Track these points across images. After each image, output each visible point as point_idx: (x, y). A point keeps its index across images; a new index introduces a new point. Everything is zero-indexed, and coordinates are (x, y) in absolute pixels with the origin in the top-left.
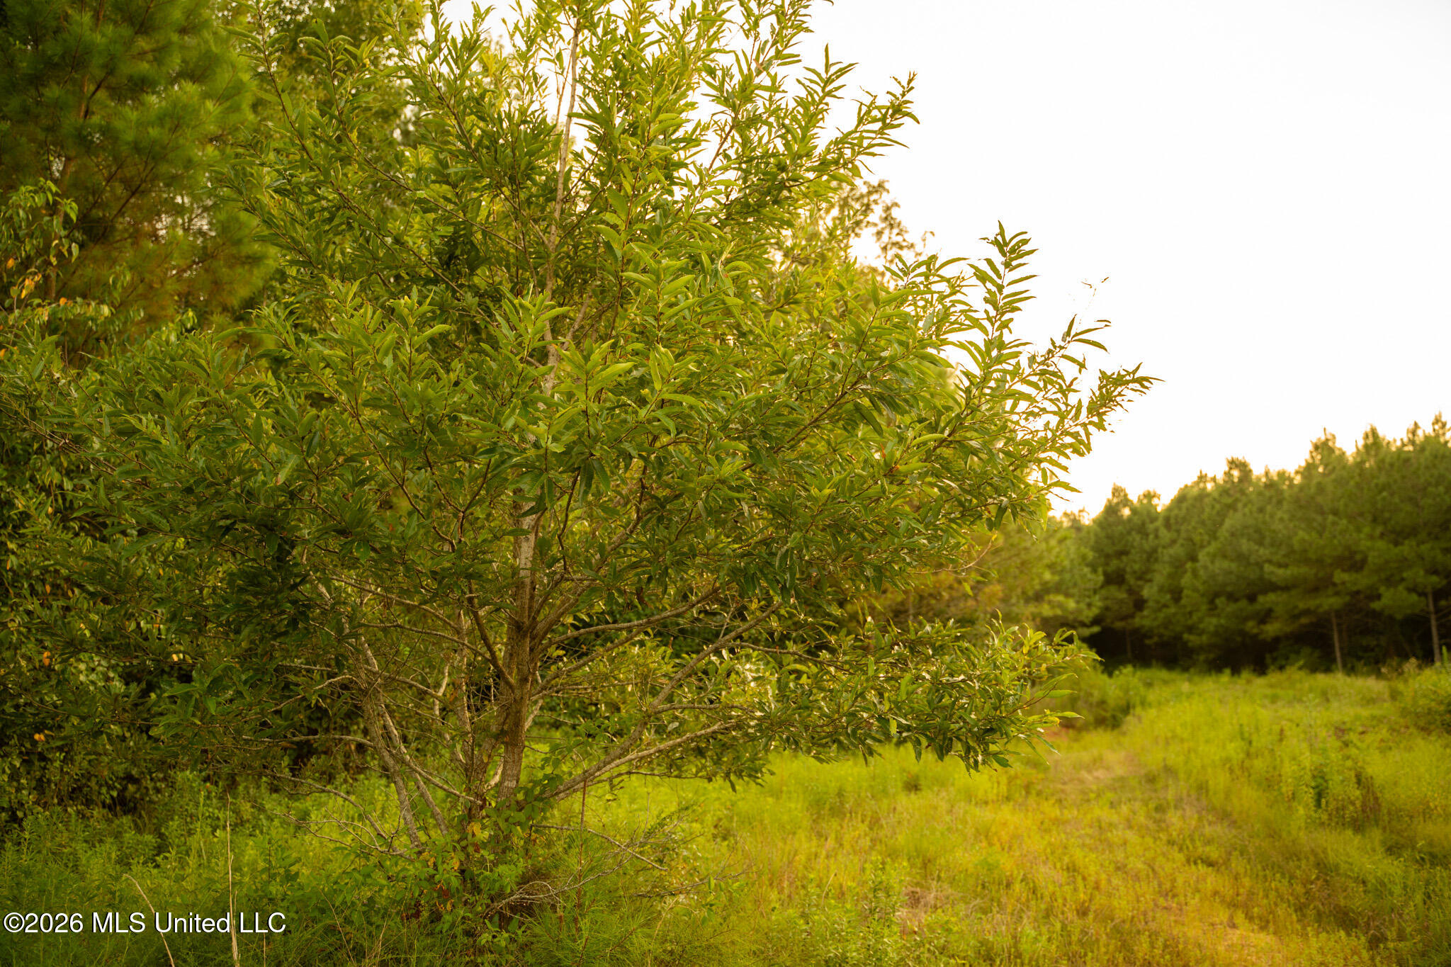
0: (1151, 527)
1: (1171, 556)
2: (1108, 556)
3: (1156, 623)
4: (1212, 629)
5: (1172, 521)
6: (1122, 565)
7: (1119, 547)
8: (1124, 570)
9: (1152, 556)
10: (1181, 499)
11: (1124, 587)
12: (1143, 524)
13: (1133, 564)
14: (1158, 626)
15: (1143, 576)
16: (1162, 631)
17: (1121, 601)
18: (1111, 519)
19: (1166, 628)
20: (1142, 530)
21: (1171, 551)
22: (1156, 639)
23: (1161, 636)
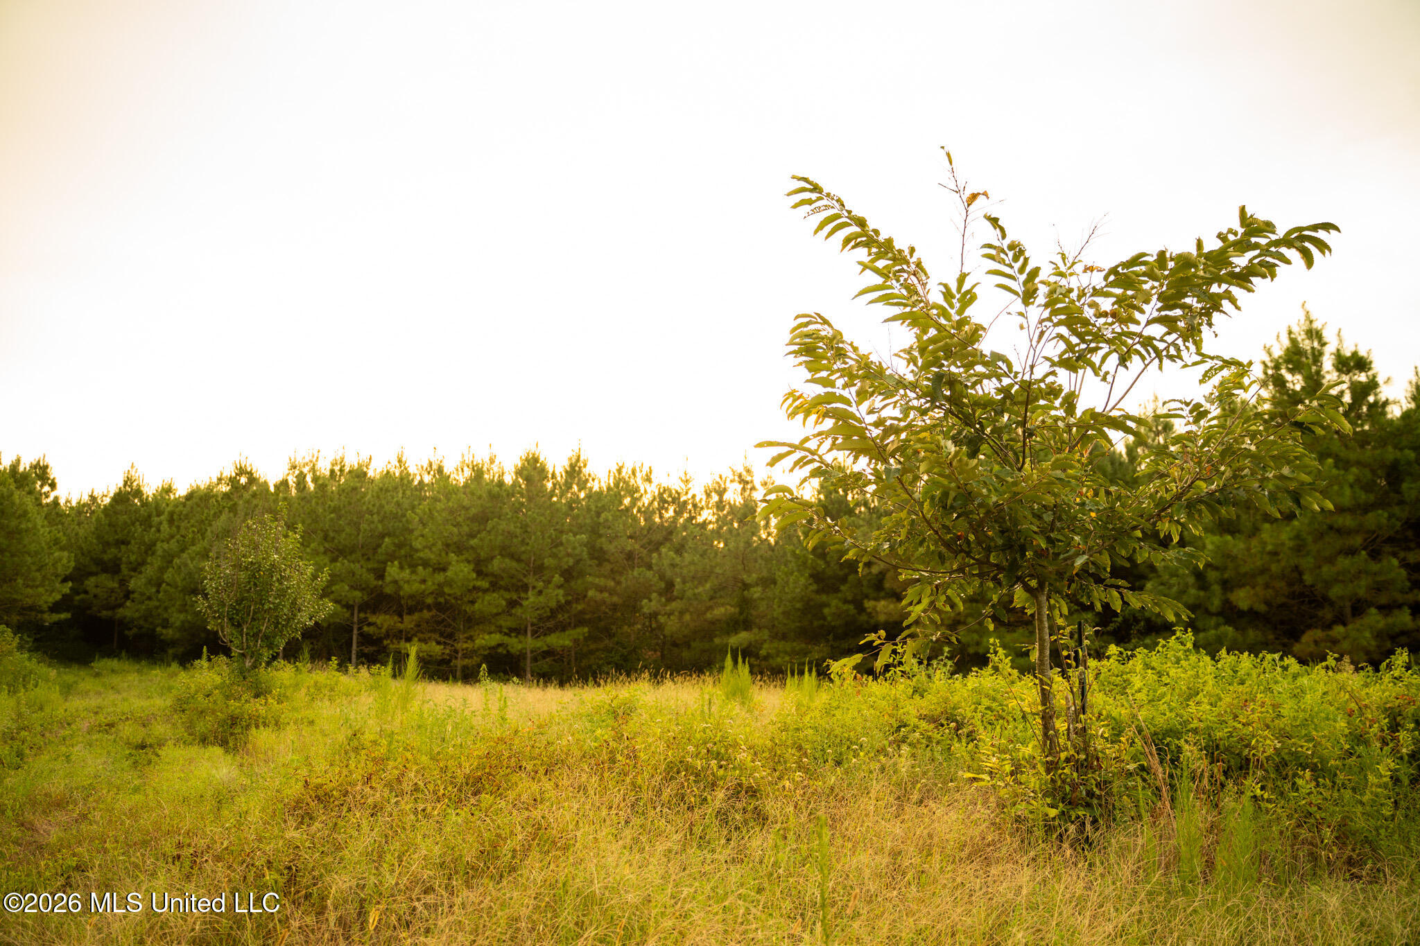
0: (156, 520)
1: (164, 550)
2: (108, 544)
3: (137, 615)
4: (178, 624)
5: (175, 517)
6: (119, 555)
7: (119, 536)
8: (120, 559)
9: (150, 548)
10: (190, 496)
11: (117, 578)
12: (150, 516)
13: (130, 554)
14: (140, 618)
15: (136, 568)
16: (141, 622)
17: (112, 590)
18: (119, 508)
19: (146, 620)
20: (146, 522)
21: (166, 546)
22: (135, 630)
23: (141, 628)
